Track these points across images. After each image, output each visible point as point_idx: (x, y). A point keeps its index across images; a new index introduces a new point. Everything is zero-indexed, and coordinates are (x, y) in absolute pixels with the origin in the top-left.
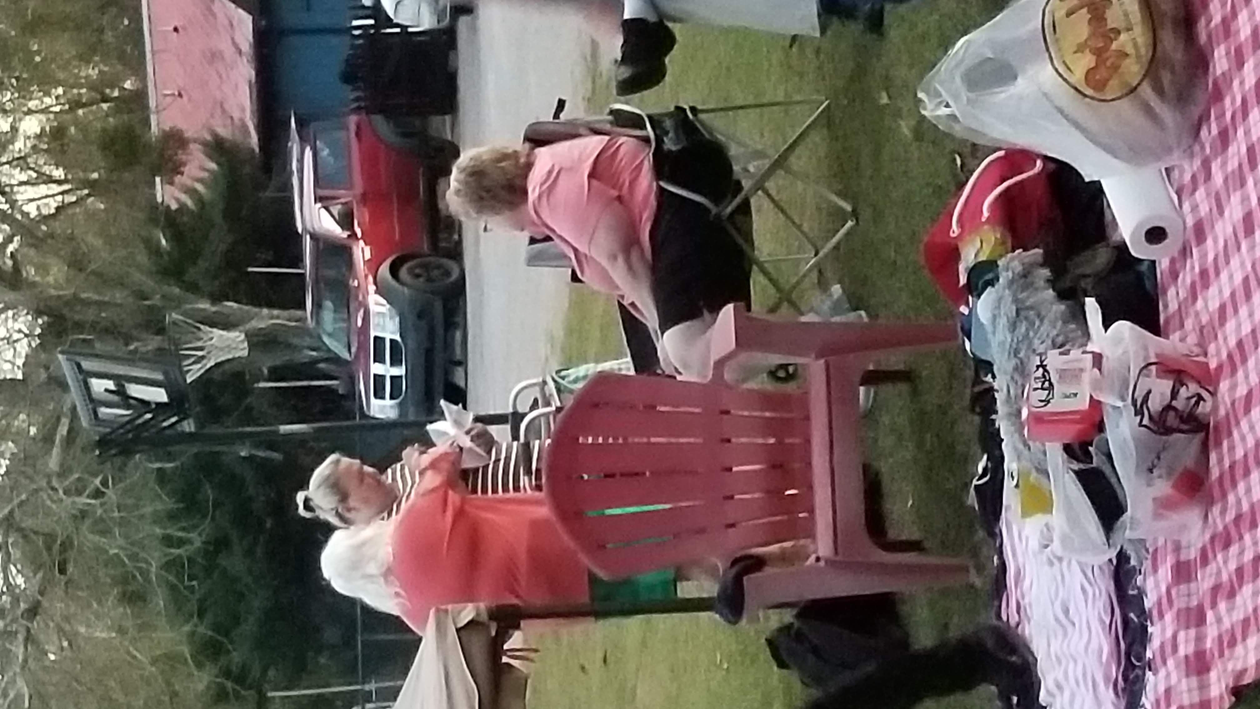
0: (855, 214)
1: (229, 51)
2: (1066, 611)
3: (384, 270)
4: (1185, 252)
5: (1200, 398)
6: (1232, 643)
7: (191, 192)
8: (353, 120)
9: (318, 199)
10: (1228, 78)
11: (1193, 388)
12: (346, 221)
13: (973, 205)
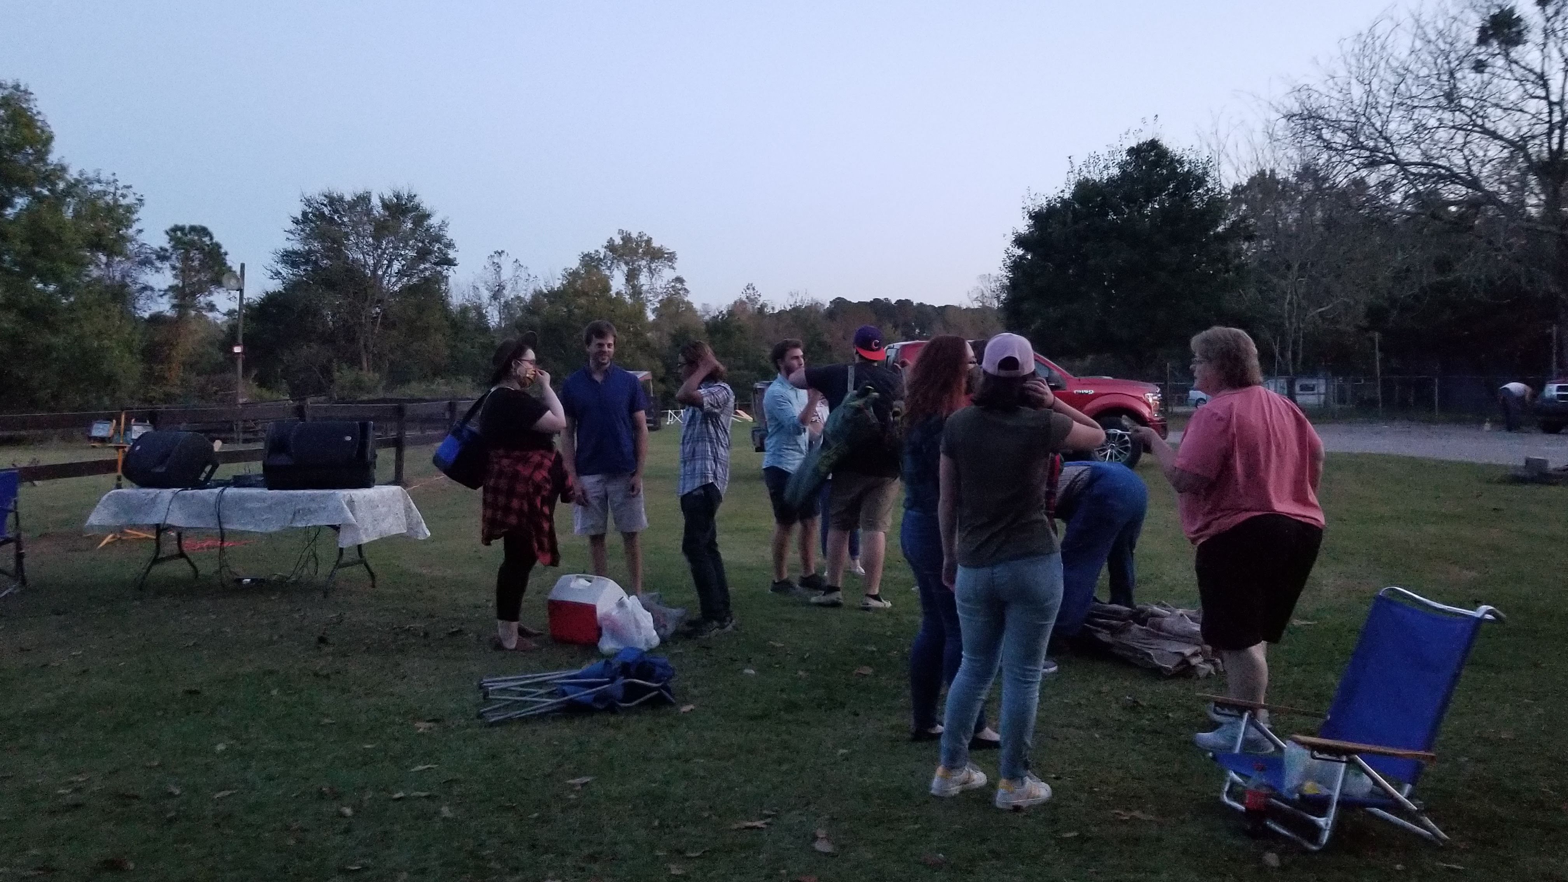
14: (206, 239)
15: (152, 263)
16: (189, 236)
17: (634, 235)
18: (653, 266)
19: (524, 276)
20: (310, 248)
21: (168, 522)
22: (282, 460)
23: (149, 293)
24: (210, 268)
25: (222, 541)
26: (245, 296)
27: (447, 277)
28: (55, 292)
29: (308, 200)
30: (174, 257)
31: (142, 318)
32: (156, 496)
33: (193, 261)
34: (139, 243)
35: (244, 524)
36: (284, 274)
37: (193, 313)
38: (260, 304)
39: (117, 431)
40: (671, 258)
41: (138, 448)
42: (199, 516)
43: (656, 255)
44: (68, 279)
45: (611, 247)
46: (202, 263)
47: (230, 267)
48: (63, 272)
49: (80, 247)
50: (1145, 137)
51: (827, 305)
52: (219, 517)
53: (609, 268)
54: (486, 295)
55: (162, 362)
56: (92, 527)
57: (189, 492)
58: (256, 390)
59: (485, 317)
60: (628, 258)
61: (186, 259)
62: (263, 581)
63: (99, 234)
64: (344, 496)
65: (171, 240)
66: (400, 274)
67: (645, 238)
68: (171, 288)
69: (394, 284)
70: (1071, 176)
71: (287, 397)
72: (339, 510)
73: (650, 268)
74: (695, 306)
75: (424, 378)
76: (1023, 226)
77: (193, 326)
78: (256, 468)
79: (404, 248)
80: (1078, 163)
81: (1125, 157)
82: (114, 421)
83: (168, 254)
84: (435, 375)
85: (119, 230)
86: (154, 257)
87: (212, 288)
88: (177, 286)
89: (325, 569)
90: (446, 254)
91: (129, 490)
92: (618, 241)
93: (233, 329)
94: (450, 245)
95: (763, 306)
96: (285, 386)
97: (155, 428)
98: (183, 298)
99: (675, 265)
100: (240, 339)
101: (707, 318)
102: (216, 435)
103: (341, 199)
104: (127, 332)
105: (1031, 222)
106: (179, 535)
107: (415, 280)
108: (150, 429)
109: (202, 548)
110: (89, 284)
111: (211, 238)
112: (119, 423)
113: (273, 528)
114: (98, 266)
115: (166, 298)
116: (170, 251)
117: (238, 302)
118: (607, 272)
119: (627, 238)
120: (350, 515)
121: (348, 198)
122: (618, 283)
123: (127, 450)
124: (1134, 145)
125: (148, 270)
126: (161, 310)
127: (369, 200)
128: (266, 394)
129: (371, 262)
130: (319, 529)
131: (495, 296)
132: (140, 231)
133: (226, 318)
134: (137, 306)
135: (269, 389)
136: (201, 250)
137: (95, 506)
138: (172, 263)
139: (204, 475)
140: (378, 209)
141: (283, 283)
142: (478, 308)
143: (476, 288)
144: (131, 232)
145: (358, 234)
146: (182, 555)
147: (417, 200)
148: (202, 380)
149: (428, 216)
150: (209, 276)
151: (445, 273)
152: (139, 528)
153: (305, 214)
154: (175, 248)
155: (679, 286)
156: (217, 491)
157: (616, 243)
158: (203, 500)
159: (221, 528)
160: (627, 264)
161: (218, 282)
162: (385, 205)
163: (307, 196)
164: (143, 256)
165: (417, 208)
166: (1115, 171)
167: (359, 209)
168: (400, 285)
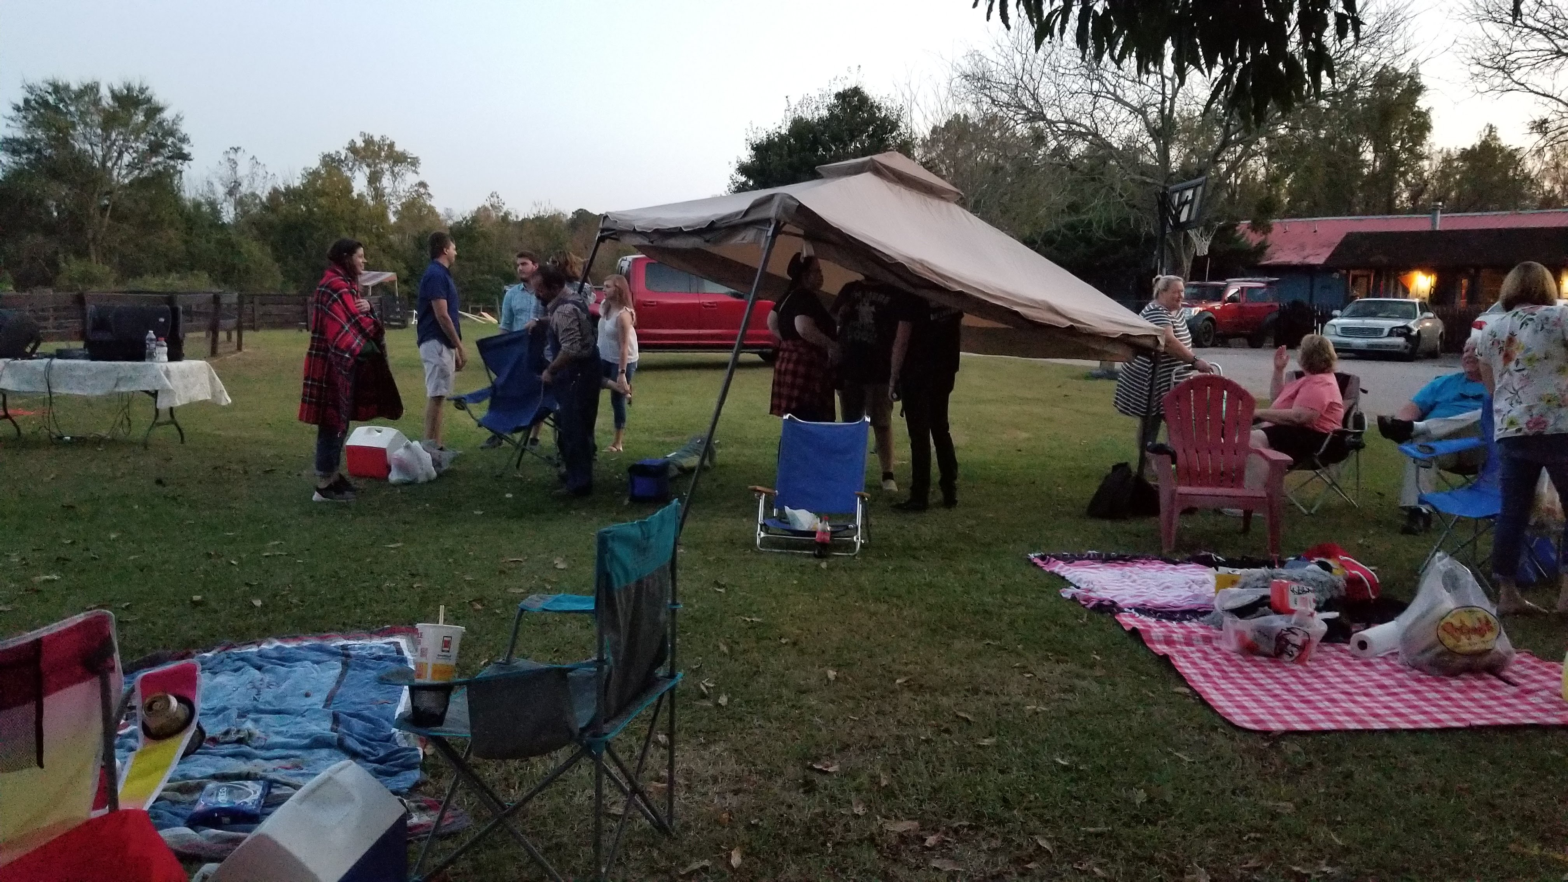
0: (1310, 514)
1: (1305, 253)
2: (1168, 587)
3: (1210, 314)
4: (1355, 657)
5: (1291, 656)
6: (1185, 657)
7: (1243, 235)
8: (1277, 304)
9: (1242, 288)
10: (1450, 685)
11: (1296, 654)
12: (1232, 299)
13: (1355, 567)
17: (377, 138)
18: (396, 169)
19: (261, 172)
20: (33, 137)
22: (104, 336)
25: (50, 403)
27: (181, 172)
29: (30, 87)
35: (69, 389)
40: (414, 162)
42: (28, 382)
43: (399, 159)
45: (352, 148)
50: (849, 85)
51: (570, 216)
52: (48, 382)
53: (350, 170)
54: (220, 191)
57: (19, 362)
59: (219, 212)
60: (370, 161)
62: (82, 438)
64: (161, 366)
66: (131, 166)
67: (388, 142)
69: (124, 177)
70: (788, 114)
72: (157, 377)
73: (393, 172)
74: (437, 210)
75: (157, 272)
76: (746, 156)
78: (77, 344)
79: (136, 140)
80: (794, 102)
81: (833, 101)
84: (169, 270)
90: (181, 149)
92: (360, 143)
94: (184, 140)
95: (507, 214)
96: (8, 276)
99: (418, 170)
101: (450, 223)
103: (67, 88)
105: (753, 153)
107: (145, 174)
113: (98, 393)
118: (349, 174)
119: (369, 142)
120: (167, 382)
121: (75, 87)
122: (360, 184)
124: (841, 91)
127: (98, 91)
129: (99, 153)
131: (231, 193)
139: (28, 349)
140: (107, 100)
142: (212, 204)
143: (210, 184)
145: (86, 124)
146: (6, 416)
147: (148, 93)
149: (160, 110)
151: (179, 167)
153: (27, 101)
155: (422, 190)
156: (46, 361)
157: (358, 145)
158: (34, 368)
159: (50, 393)
160: (368, 166)
162: (115, 96)
163: (30, 82)
165: (149, 100)
166: (825, 113)
167: (87, 99)
168: (131, 177)
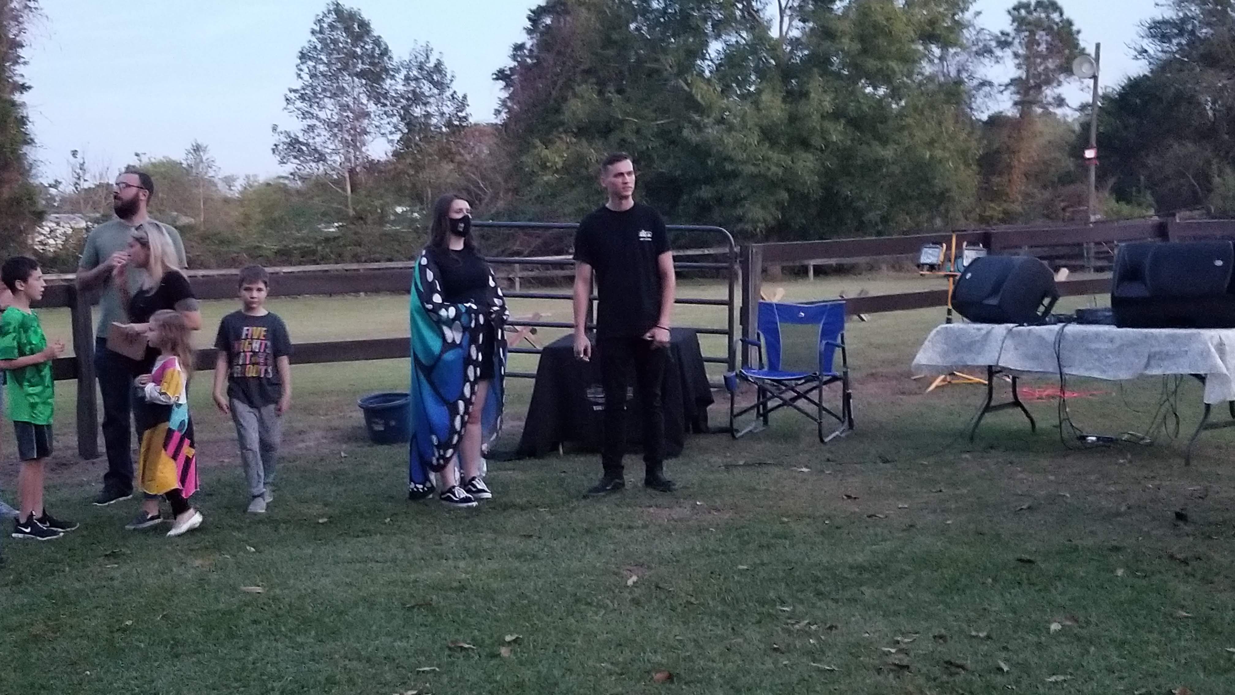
14: (1055, 16)
15: (991, 52)
16: (1035, 14)
21: (1001, 364)
22: (1136, 290)
23: (987, 89)
24: (1059, 52)
25: (1062, 390)
26: (1100, 83)
28: (886, 95)
30: (1017, 41)
31: (980, 120)
32: (989, 333)
33: (1039, 44)
34: (977, 28)
35: (1087, 369)
36: (1151, 52)
37: (1039, 111)
38: (1120, 94)
39: (947, 258)
41: (969, 276)
42: (1035, 357)
44: (900, 79)
46: (1050, 48)
47: (1084, 49)
48: (894, 72)
49: (913, 41)
52: (1058, 359)
55: (1001, 174)
56: (920, 367)
57: (1025, 328)
58: (1113, 203)
61: (1031, 43)
62: (1110, 440)
63: (932, 22)
64: (1212, 337)
65: (1013, 21)
68: (1013, 82)
71: (1152, 212)
72: (1205, 354)
77: (1039, 126)
78: (1104, 301)
82: (944, 245)
83: (1010, 39)
85: (954, 15)
86: (993, 44)
87: (1062, 77)
88: (1020, 78)
89: (1187, 430)
91: (960, 324)
93: (1086, 127)
96: (1149, 198)
97: (989, 252)
98: (1026, 93)
100: (1093, 141)
102: (1063, 262)
104: (961, 138)
106: (1014, 379)
108: (983, 254)
109: (1040, 398)
110: (920, 84)
111: (1061, 14)
112: (949, 248)
113: (1124, 375)
114: (931, 61)
115: (1007, 93)
116: (1013, 34)
117: (1092, 93)
120: (1219, 361)
123: (957, 278)
125: (986, 61)
126: (1001, 110)
128: (1125, 209)
130: (1179, 378)
132: (978, 13)
133: (1078, 114)
134: (974, 106)
135: (1128, 202)
136: (1049, 30)
137: (922, 344)
138: (1015, 49)
139: (1042, 309)
141: (1150, 63)
144: (968, 15)
146: (1017, 403)
148: (1048, 194)
150: (1058, 61)
152: (971, 369)
154: (1018, 30)
156: (1057, 327)
158: (1041, 338)
159: (1061, 374)
161: (1067, 69)
164: (981, 45)
